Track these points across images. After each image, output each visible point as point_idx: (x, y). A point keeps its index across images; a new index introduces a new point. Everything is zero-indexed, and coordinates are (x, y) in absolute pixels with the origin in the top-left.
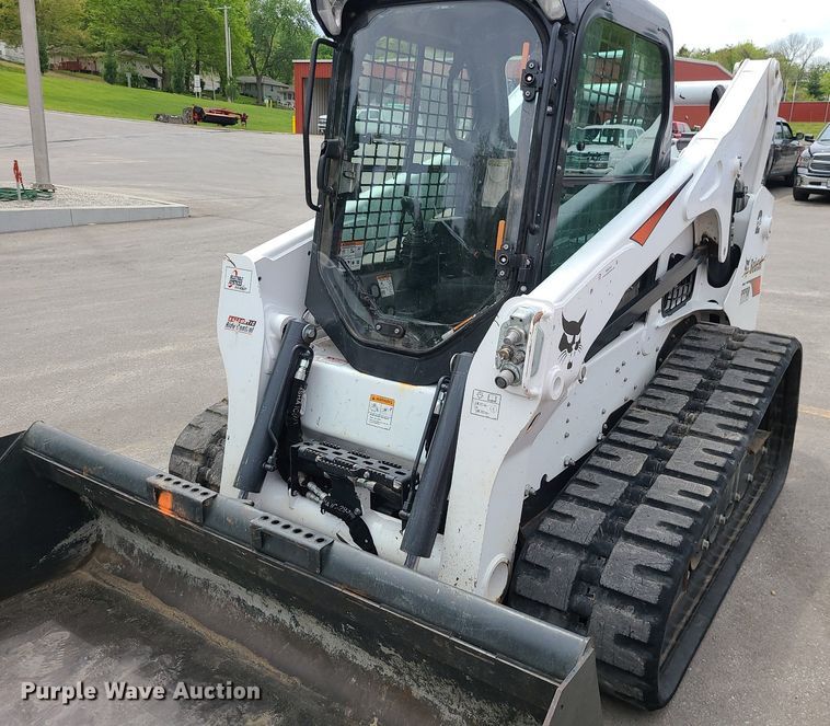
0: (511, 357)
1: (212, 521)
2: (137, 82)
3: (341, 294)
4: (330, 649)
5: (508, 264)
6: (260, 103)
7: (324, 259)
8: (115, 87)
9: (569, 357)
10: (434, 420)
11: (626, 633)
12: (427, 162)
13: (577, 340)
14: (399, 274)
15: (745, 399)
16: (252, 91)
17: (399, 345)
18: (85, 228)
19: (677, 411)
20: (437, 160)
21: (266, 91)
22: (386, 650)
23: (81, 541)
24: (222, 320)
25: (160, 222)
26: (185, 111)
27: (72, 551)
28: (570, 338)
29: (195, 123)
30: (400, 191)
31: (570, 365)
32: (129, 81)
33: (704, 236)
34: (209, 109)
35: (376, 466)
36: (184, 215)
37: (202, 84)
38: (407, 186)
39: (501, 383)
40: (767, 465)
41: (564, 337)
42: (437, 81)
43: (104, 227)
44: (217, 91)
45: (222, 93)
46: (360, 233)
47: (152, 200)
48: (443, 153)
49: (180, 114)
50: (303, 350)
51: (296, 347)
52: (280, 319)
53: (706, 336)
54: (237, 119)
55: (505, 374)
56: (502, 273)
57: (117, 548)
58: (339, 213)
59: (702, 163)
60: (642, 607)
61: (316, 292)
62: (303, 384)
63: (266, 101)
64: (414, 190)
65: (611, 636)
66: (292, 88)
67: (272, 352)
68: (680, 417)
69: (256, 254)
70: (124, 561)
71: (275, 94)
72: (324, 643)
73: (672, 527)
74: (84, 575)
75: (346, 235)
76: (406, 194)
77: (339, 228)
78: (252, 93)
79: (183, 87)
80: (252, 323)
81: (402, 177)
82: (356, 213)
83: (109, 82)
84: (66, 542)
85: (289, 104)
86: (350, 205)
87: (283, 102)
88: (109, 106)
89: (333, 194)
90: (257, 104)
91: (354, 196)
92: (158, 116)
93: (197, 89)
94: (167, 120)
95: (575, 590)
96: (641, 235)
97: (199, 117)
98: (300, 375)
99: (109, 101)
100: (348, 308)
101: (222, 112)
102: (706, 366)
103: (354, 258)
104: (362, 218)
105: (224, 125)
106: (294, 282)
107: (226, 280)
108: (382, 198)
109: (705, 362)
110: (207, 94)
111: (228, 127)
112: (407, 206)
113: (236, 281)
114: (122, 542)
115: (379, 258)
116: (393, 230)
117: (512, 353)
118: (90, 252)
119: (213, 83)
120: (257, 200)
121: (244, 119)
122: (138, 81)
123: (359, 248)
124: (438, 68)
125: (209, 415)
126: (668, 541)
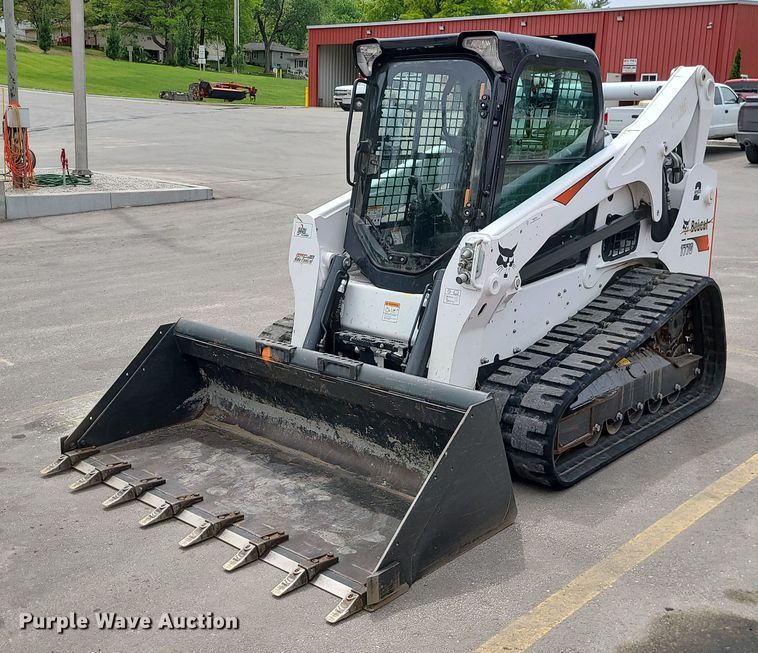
0: (465, 266)
1: (294, 360)
2: (139, 56)
3: (367, 238)
4: (358, 450)
5: (470, 216)
6: (268, 72)
7: (357, 218)
8: (118, 63)
9: (504, 270)
10: (422, 310)
11: (533, 430)
12: (429, 152)
13: (511, 260)
14: (407, 230)
15: (650, 314)
16: (260, 59)
17: (403, 269)
18: (122, 210)
19: (598, 321)
20: (436, 150)
21: (275, 58)
22: (391, 440)
23: (198, 401)
24: (292, 257)
25: (187, 205)
26: (191, 87)
27: (193, 406)
28: (505, 259)
29: (201, 99)
30: (408, 173)
31: (506, 276)
32: (130, 55)
33: (642, 201)
34: (215, 83)
35: (388, 342)
36: (208, 196)
37: (207, 53)
38: (414, 168)
39: (459, 281)
40: (703, 385)
41: (500, 258)
42: (436, 95)
43: (139, 209)
44: (222, 62)
45: (227, 63)
46: (380, 201)
47: (177, 184)
48: (440, 145)
49: (186, 90)
50: (343, 274)
51: (339, 273)
52: (329, 255)
53: (640, 276)
54: (245, 93)
55: (462, 276)
56: (467, 221)
57: (219, 406)
58: (367, 188)
59: (622, 149)
60: (542, 415)
61: (351, 238)
62: (342, 295)
63: (275, 70)
64: (418, 172)
65: (525, 433)
66: (305, 54)
67: (323, 276)
68: (600, 325)
69: (314, 214)
70: (225, 414)
71: (284, 62)
72: (354, 446)
73: (571, 377)
74: (200, 422)
75: (371, 202)
76: (412, 174)
77: (367, 198)
78: (259, 62)
79: (186, 59)
80: (312, 257)
81: (410, 163)
82: (378, 187)
83: (110, 57)
84: (190, 399)
85: (300, 72)
86: (374, 182)
87: (293, 70)
88: (113, 84)
89: (364, 175)
90: (265, 74)
91: (377, 176)
92: (164, 93)
93: (202, 61)
94: (172, 97)
95: (506, 410)
96: (564, 198)
97: (205, 92)
98: (341, 289)
99: (112, 79)
100: (371, 247)
101: (229, 86)
102: (630, 294)
103: (376, 217)
104: (382, 191)
105: (231, 100)
106: (338, 233)
107: (295, 231)
108: (396, 177)
109: (630, 292)
110: (211, 65)
111: (236, 103)
112: (413, 182)
113: (302, 231)
114: (223, 402)
115: (393, 218)
116: (403, 199)
117: (466, 264)
118: (133, 231)
119: (217, 51)
120: (275, 182)
121: (253, 92)
122: (138, 54)
123: (379, 211)
124: (437, 87)
125: (275, 327)
126: (565, 383)
